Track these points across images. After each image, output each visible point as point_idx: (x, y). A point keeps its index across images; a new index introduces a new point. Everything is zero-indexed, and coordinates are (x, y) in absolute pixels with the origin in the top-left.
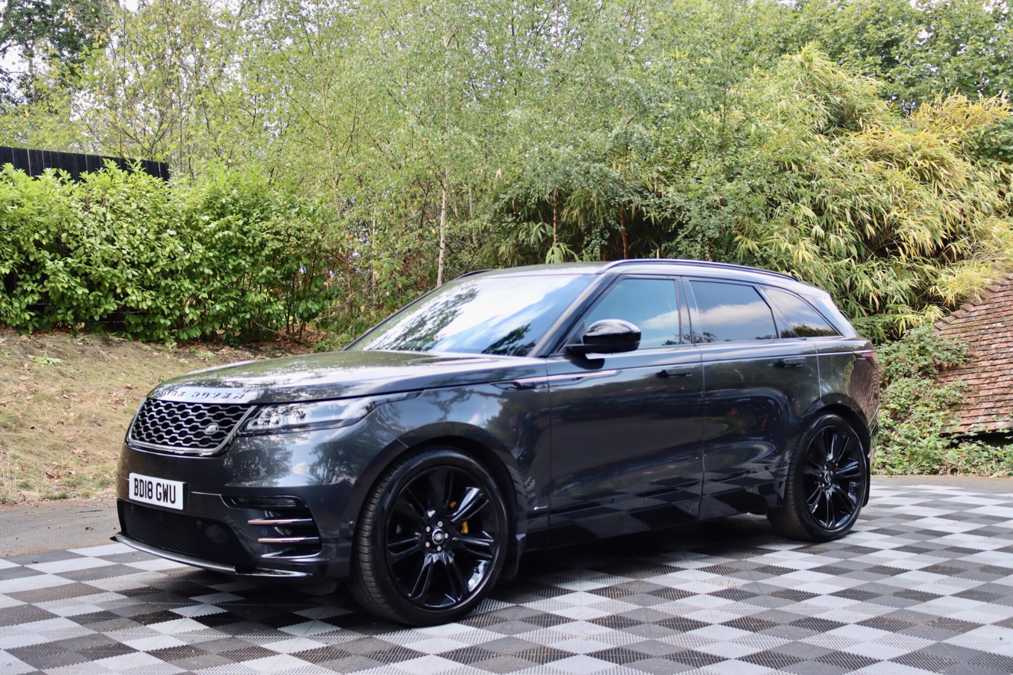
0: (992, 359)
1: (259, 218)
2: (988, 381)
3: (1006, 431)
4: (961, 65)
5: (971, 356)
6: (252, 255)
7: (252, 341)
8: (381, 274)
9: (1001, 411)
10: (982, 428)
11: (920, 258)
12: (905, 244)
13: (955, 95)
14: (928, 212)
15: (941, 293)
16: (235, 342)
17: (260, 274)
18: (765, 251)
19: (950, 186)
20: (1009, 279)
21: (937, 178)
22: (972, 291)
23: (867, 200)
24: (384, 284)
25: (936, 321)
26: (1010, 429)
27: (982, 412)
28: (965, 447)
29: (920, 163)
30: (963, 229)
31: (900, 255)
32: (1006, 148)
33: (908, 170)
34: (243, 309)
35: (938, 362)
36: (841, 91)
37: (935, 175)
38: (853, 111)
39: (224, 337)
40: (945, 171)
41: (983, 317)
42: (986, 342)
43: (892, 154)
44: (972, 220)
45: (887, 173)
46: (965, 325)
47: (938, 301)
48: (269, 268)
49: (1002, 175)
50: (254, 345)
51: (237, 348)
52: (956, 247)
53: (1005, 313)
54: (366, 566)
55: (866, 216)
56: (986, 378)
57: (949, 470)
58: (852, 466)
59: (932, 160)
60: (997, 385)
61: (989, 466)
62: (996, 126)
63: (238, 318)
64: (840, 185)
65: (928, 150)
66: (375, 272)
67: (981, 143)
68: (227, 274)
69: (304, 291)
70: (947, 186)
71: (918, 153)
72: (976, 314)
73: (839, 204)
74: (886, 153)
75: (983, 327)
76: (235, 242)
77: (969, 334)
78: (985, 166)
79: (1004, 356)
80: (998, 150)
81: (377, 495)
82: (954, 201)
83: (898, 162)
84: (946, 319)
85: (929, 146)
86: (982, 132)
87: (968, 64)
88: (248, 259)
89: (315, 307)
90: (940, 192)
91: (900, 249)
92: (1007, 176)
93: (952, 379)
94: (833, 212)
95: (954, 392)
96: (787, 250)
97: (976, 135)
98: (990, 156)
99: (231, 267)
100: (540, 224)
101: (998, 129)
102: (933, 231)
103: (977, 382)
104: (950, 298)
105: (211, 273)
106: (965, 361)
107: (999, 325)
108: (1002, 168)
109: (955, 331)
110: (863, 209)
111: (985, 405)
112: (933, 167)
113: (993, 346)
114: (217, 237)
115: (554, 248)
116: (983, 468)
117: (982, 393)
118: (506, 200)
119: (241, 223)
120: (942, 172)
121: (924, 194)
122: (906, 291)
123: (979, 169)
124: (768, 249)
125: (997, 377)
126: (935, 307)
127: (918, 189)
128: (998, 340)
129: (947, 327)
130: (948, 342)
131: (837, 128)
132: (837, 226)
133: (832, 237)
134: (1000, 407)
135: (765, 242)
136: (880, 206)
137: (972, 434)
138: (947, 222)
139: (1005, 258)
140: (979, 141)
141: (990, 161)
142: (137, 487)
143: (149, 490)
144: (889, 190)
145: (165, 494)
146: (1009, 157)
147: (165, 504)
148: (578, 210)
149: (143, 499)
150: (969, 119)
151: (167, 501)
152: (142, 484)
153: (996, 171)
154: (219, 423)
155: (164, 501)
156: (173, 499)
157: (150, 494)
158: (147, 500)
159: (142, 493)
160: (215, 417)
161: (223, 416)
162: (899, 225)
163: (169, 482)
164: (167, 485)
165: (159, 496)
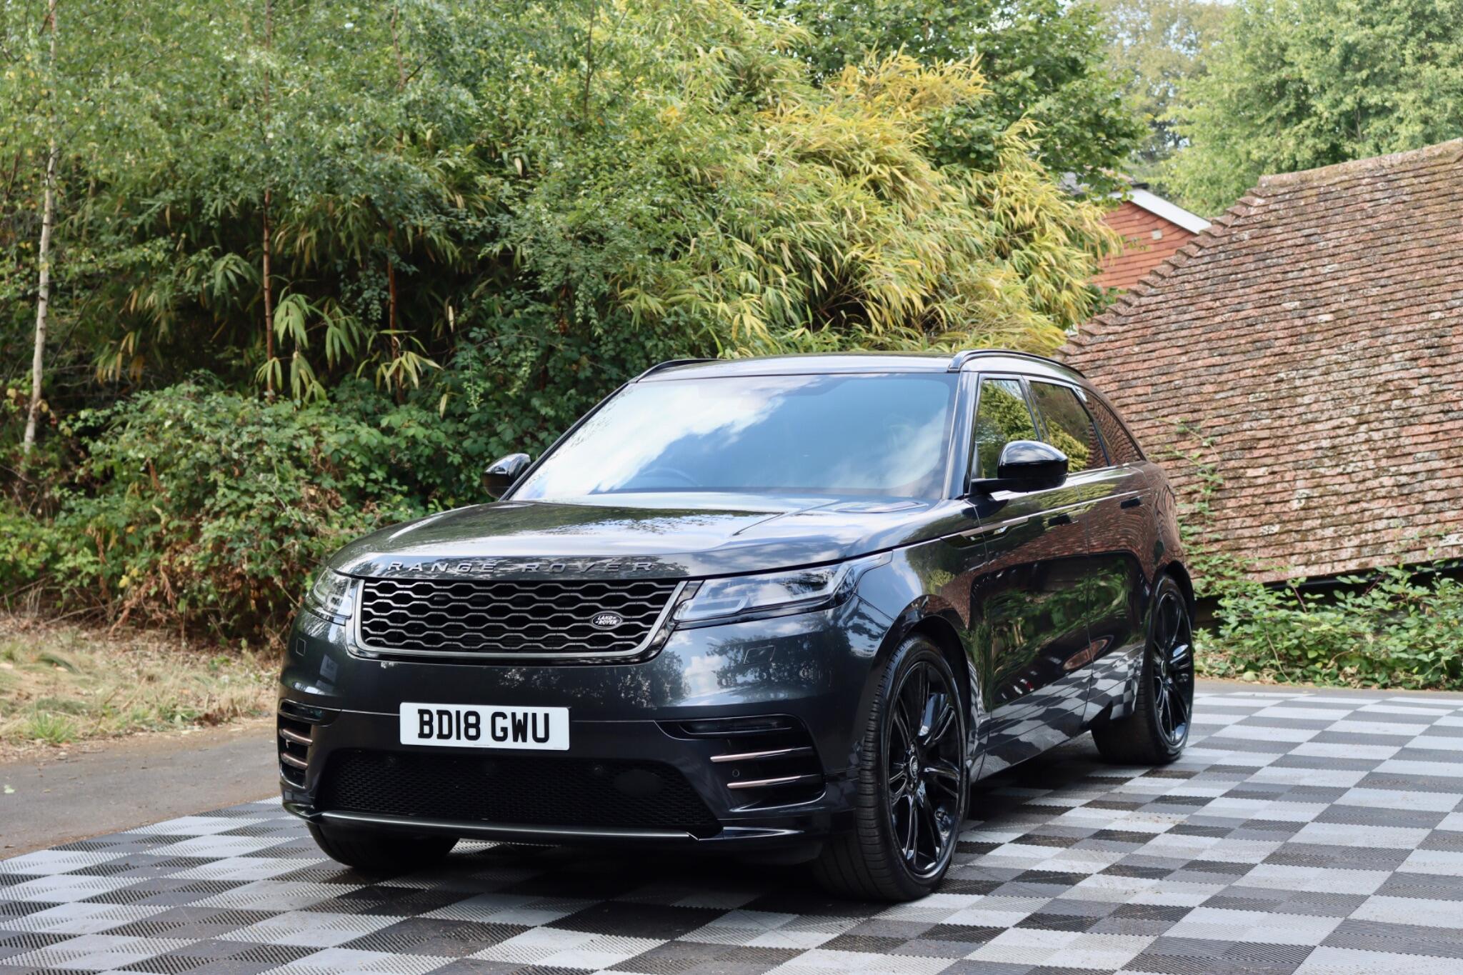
13: (899, 56)
14: (902, 253)
18: (677, 314)
19: (919, 209)
21: (899, 193)
23: (811, 229)
29: (875, 168)
30: (947, 281)
31: (869, 324)
32: (983, 148)
33: (860, 180)
37: (897, 191)
40: (915, 185)
43: (827, 152)
44: (951, 266)
45: (828, 184)
49: (979, 192)
52: (944, 311)
55: (815, 258)
59: (893, 163)
62: (962, 110)
64: (767, 201)
65: (885, 148)
67: (944, 139)
70: (915, 208)
71: (868, 150)
73: (776, 235)
74: (814, 148)
78: (952, 175)
80: (968, 150)
81: (875, 707)
82: (932, 235)
83: (840, 167)
85: (884, 141)
86: (948, 120)
90: (907, 218)
91: (869, 313)
92: (985, 193)
94: (769, 250)
96: (723, 315)
97: (936, 124)
98: (957, 160)
100: (229, 256)
101: (966, 115)
108: (977, 180)
110: (806, 242)
112: (894, 177)
115: (283, 304)
118: (155, 210)
120: (911, 186)
121: (890, 222)
123: (946, 181)
124: (682, 312)
127: (881, 215)
132: (771, 273)
133: (769, 293)
135: (674, 299)
136: (830, 242)
138: (926, 269)
139: (1021, 330)
140: (941, 134)
141: (957, 168)
142: (430, 723)
143: (468, 726)
144: (838, 214)
145: (519, 729)
146: (987, 162)
147: (520, 745)
148: (313, 233)
149: (452, 742)
150: (917, 95)
151: (524, 740)
152: (445, 718)
153: (970, 185)
154: (622, 611)
155: (515, 739)
156: (541, 734)
157: (472, 732)
158: (464, 743)
159: (445, 731)
160: (607, 602)
161: (625, 600)
162: (863, 273)
163: (530, 710)
164: (525, 715)
165: (499, 734)
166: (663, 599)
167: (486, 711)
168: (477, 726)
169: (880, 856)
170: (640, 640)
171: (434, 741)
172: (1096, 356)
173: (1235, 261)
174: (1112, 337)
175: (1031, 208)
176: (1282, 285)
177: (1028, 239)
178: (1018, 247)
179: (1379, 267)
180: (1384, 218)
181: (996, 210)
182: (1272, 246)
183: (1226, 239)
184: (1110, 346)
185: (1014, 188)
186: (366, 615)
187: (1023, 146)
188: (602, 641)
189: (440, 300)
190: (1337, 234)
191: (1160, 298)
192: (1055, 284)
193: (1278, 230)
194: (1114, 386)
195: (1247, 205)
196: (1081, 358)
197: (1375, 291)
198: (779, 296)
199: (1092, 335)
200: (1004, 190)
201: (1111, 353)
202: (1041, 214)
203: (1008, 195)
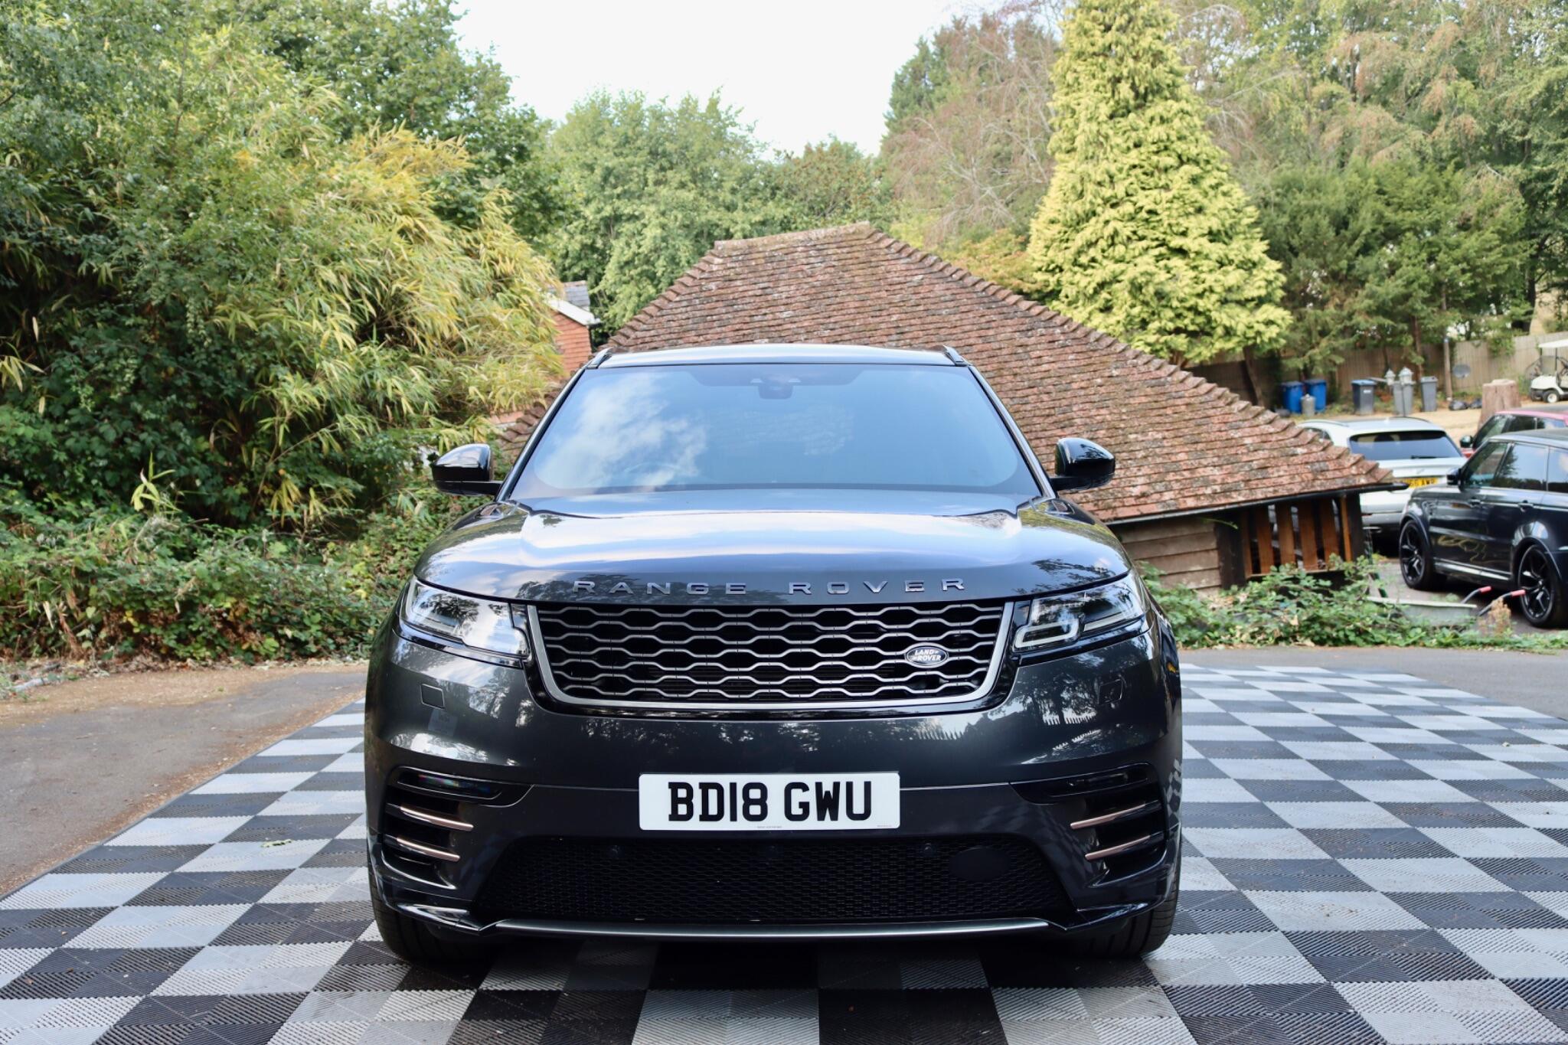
13: (401, 130)
18: (268, 329)
32: (468, 210)
37: (421, 238)
55: (366, 289)
59: (415, 215)
65: (408, 201)
67: (437, 200)
71: (395, 203)
80: (455, 210)
83: (371, 214)
84: (505, 435)
85: (407, 196)
86: (443, 185)
98: (447, 218)
108: (466, 235)
110: (360, 276)
124: (271, 327)
129: (511, 445)
135: (262, 316)
141: (449, 225)
142: (688, 801)
143: (749, 803)
145: (827, 804)
146: (471, 221)
147: (828, 824)
149: (725, 825)
151: (834, 817)
152: (713, 794)
153: (460, 238)
154: (943, 644)
155: (821, 817)
156: (859, 808)
158: (742, 825)
159: (713, 810)
160: (920, 631)
161: (944, 628)
162: (403, 303)
163: (843, 778)
164: (836, 785)
165: (796, 810)
167: (776, 783)
168: (762, 802)
170: (977, 681)
171: (695, 825)
173: (708, 306)
175: (510, 260)
176: (751, 325)
177: (509, 284)
179: (826, 314)
180: (821, 278)
182: (736, 295)
183: (697, 289)
185: (495, 243)
187: (499, 211)
188: (929, 683)
190: (786, 288)
191: (653, 333)
193: (738, 283)
195: (709, 263)
197: (827, 333)
200: (488, 244)
202: (518, 266)
203: (491, 249)
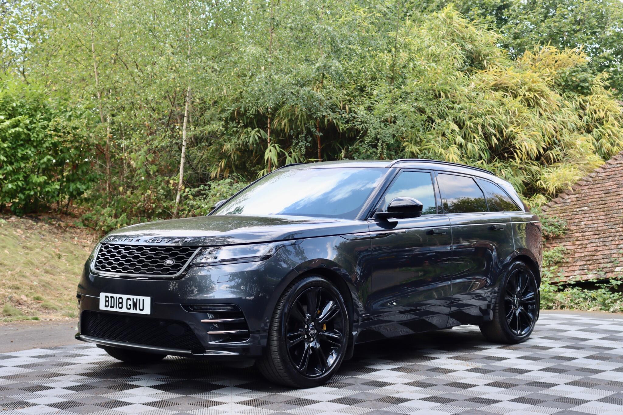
0: (582, 232)
1: (41, 119)
2: (580, 247)
3: (595, 281)
4: (552, 25)
5: (568, 230)
6: (35, 147)
7: (31, 212)
8: (137, 164)
9: (591, 267)
10: (578, 278)
11: (529, 161)
12: (518, 151)
13: (548, 46)
14: (534, 129)
15: (544, 186)
16: (20, 213)
17: (42, 161)
18: (425, 153)
19: (547, 111)
20: (591, 177)
21: (538, 104)
22: (566, 185)
23: (492, 119)
24: (139, 172)
25: (542, 205)
26: (597, 279)
27: (577, 268)
28: (569, 291)
29: (527, 94)
30: (557, 141)
31: (515, 159)
32: (584, 85)
33: (519, 99)
34: (28, 188)
35: (546, 234)
36: (472, 40)
37: (537, 103)
38: (479, 55)
39: (12, 209)
40: (544, 101)
41: (575, 203)
42: (577, 220)
43: (508, 87)
44: (561, 135)
45: (505, 100)
46: (562, 208)
47: (543, 191)
48: (49, 157)
49: (580, 104)
50: (34, 215)
51: (22, 217)
52: (552, 154)
53: (590, 201)
54: (275, 349)
55: (492, 130)
56: (579, 245)
57: (559, 307)
58: (530, 295)
59: (535, 91)
60: (586, 250)
61: (587, 304)
62: (576, 69)
63: (24, 194)
64: (474, 107)
65: (532, 85)
66: (132, 162)
67: (566, 81)
68: (17, 161)
69: (73, 175)
70: (545, 111)
71: (526, 86)
72: (570, 200)
73: (474, 121)
74: (503, 86)
75: (575, 210)
76: (23, 136)
77: (566, 214)
78: (568, 97)
79: (590, 229)
80: (578, 86)
81: (281, 304)
82: (551, 122)
83: (512, 93)
84: (549, 204)
85: (533, 82)
86: (568, 73)
87: (557, 24)
88: (33, 149)
89: (82, 187)
90: (541, 115)
91: (515, 154)
92: (584, 104)
93: (555, 245)
94: (470, 127)
95: (558, 254)
96: (441, 154)
97: (563, 75)
98: (572, 90)
99: (20, 155)
100: (257, 129)
101: (577, 71)
102: (537, 142)
103: (573, 247)
104: (552, 189)
105: (5, 159)
106: (564, 233)
107: (586, 208)
108: (580, 99)
109: (555, 212)
110: (489, 125)
111: (579, 263)
112: (536, 97)
113: (582, 223)
114: (10, 132)
115: (270, 147)
116: (582, 305)
117: (576, 255)
118: (231, 111)
119: (28, 122)
120: (543, 101)
121: (531, 116)
122: (520, 185)
123: (565, 99)
124: (427, 152)
125: (587, 244)
126: (541, 196)
127: (526, 113)
128: (586, 219)
129: (550, 209)
130: (552, 220)
131: (469, 67)
132: (472, 137)
133: (470, 145)
134: (590, 265)
135: (424, 147)
136: (501, 124)
137: (572, 283)
138: (546, 136)
139: (586, 162)
140: (565, 79)
141: (572, 94)
142: (108, 301)
143: (120, 303)
144: (507, 112)
145: (135, 305)
146: (585, 91)
147: (134, 312)
148: (286, 120)
149: (114, 309)
150: (557, 63)
151: (136, 310)
152: (113, 299)
153: (577, 101)
154: (175, 259)
155: (133, 309)
156: (141, 308)
157: (120, 305)
158: (118, 310)
159: (112, 305)
160: (171, 255)
161: (177, 254)
162: (515, 138)
163: (138, 297)
164: (137, 299)
166: (190, 255)
167: (125, 297)
168: (122, 303)
169: (281, 367)
170: (178, 271)
171: (109, 309)
172: (610, 173)
174: (619, 165)
175: (603, 110)
177: (602, 124)
178: (597, 128)
181: (587, 111)
184: (617, 169)
185: (597, 102)
186: (98, 258)
187: (602, 84)
188: (166, 270)
189: (341, 148)
192: (612, 144)
194: (615, 186)
196: (604, 174)
198: (473, 147)
199: (610, 164)
200: (592, 103)
201: (617, 172)
202: (608, 113)
203: (593, 105)
